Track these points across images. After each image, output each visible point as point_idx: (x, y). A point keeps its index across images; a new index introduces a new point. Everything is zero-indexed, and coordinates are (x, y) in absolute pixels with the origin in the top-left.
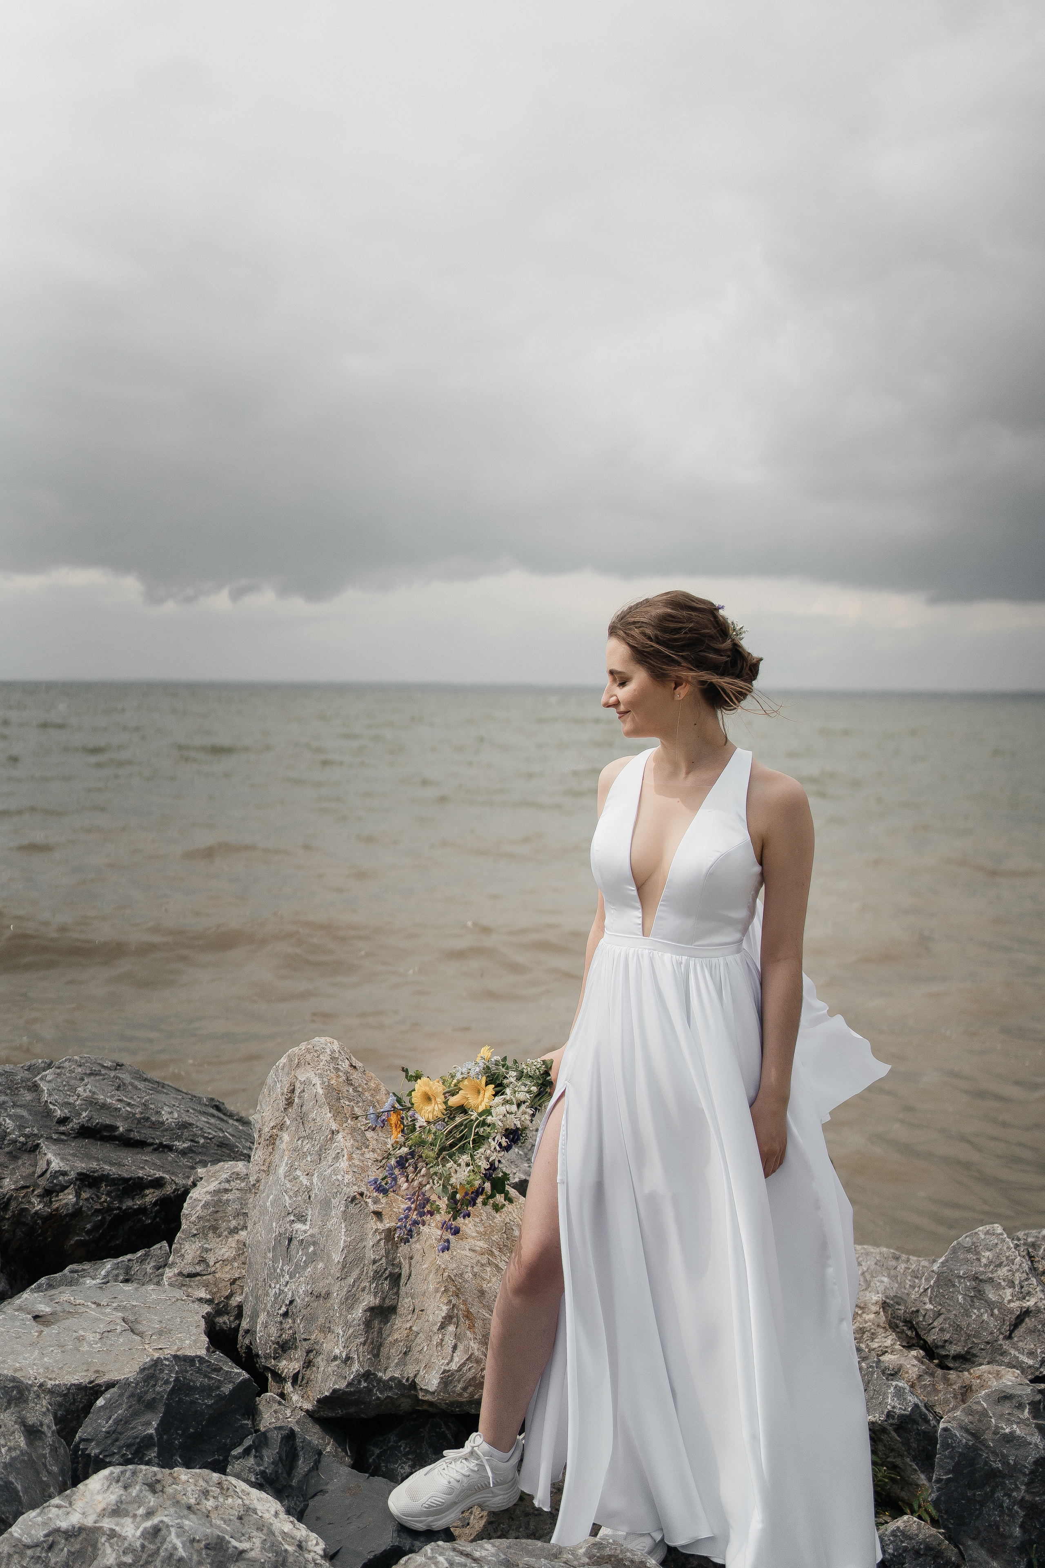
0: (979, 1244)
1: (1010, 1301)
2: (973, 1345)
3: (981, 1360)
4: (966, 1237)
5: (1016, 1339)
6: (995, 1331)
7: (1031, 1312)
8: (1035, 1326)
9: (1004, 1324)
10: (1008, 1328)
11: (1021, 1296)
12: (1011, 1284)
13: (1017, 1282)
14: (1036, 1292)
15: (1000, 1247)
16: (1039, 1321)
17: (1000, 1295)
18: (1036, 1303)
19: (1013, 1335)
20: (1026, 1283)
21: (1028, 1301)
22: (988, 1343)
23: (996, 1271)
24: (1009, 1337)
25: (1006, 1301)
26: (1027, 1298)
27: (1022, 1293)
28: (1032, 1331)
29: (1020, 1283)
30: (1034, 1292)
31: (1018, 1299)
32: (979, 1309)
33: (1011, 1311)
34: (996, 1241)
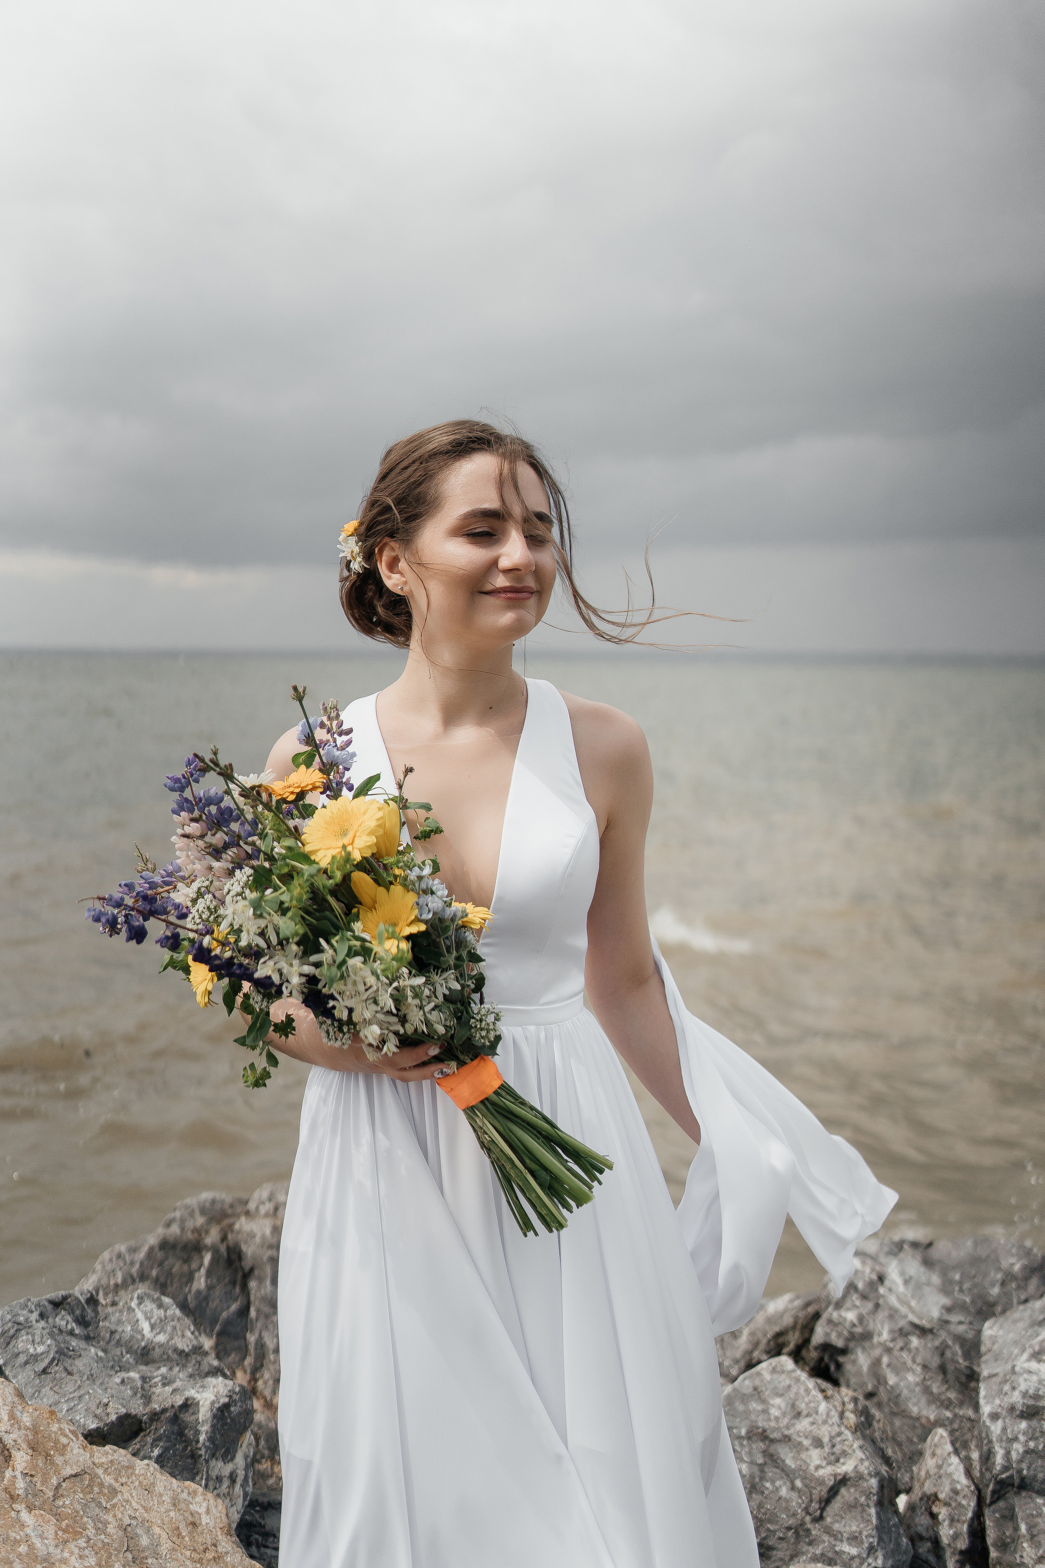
0: (763, 1389)
1: (818, 1468)
2: (769, 1533)
3: (780, 1554)
4: (745, 1379)
5: (829, 1520)
6: (799, 1511)
7: (849, 1479)
8: (856, 1499)
9: (811, 1501)
10: (817, 1506)
11: (832, 1458)
12: (818, 1443)
13: (826, 1440)
14: (854, 1451)
15: (794, 1389)
16: (861, 1492)
17: (802, 1460)
18: (856, 1467)
19: (825, 1514)
20: (839, 1439)
21: (843, 1464)
22: (789, 1528)
23: (793, 1425)
24: (821, 1518)
25: (812, 1468)
26: (842, 1460)
27: (833, 1454)
28: (852, 1506)
29: (830, 1441)
30: (850, 1451)
31: (830, 1463)
32: (773, 1482)
33: (821, 1482)
34: (788, 1382)
